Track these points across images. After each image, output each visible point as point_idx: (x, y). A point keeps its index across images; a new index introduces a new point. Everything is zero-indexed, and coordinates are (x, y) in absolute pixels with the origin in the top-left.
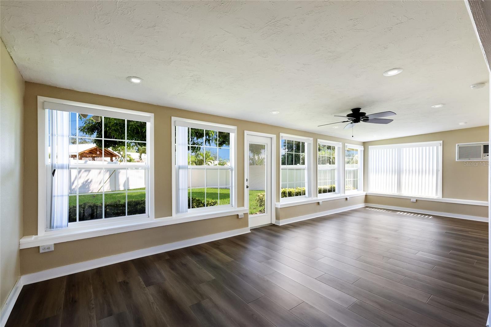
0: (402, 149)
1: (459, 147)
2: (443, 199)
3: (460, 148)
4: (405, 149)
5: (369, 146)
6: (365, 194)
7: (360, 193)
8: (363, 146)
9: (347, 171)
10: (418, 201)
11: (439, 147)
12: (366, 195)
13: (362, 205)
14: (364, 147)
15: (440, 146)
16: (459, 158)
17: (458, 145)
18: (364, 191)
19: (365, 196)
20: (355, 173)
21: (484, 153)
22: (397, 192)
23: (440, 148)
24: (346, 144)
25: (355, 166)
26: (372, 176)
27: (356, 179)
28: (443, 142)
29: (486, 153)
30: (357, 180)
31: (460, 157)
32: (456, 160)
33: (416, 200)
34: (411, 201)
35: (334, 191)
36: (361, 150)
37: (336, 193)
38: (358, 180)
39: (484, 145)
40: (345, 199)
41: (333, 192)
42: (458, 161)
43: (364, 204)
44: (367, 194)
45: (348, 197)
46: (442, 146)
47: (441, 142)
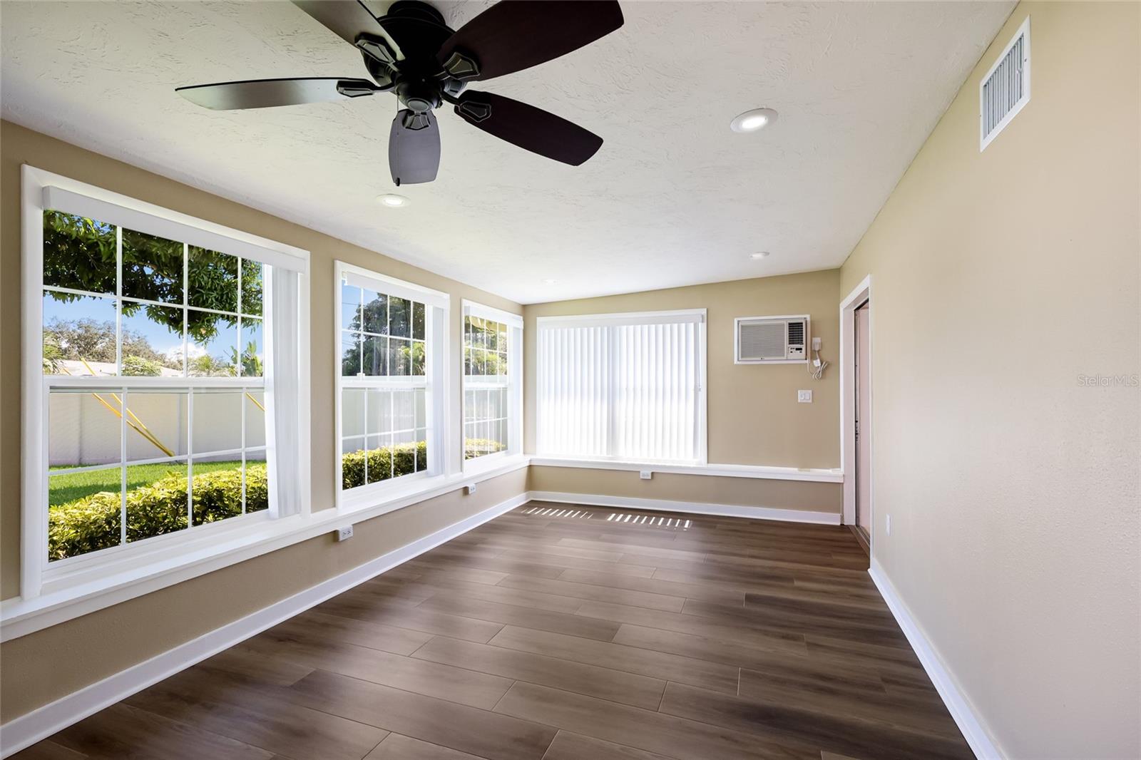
0: (618, 328)
1: (742, 326)
2: (711, 465)
3: (744, 328)
4: (624, 328)
5: (538, 318)
6: (528, 464)
7: (514, 462)
8: (522, 317)
9: (469, 393)
10: (655, 475)
11: (700, 324)
12: (530, 467)
13: (518, 500)
14: (524, 320)
15: (703, 322)
16: (742, 357)
17: (738, 321)
18: (524, 453)
19: (526, 468)
20: (499, 398)
21: (790, 344)
22: (607, 454)
23: (702, 327)
24: (466, 303)
25: (498, 380)
26: (546, 408)
27: (501, 419)
28: (707, 310)
29: (793, 343)
30: (505, 422)
31: (745, 353)
32: (736, 362)
33: (653, 473)
34: (642, 477)
35: (422, 466)
36: (516, 329)
37: (429, 476)
38: (509, 421)
39: (790, 324)
40: (461, 491)
41: (416, 473)
42: (739, 363)
43: (523, 495)
44: (532, 464)
45: (470, 485)
46: (705, 324)
47: (704, 311)
